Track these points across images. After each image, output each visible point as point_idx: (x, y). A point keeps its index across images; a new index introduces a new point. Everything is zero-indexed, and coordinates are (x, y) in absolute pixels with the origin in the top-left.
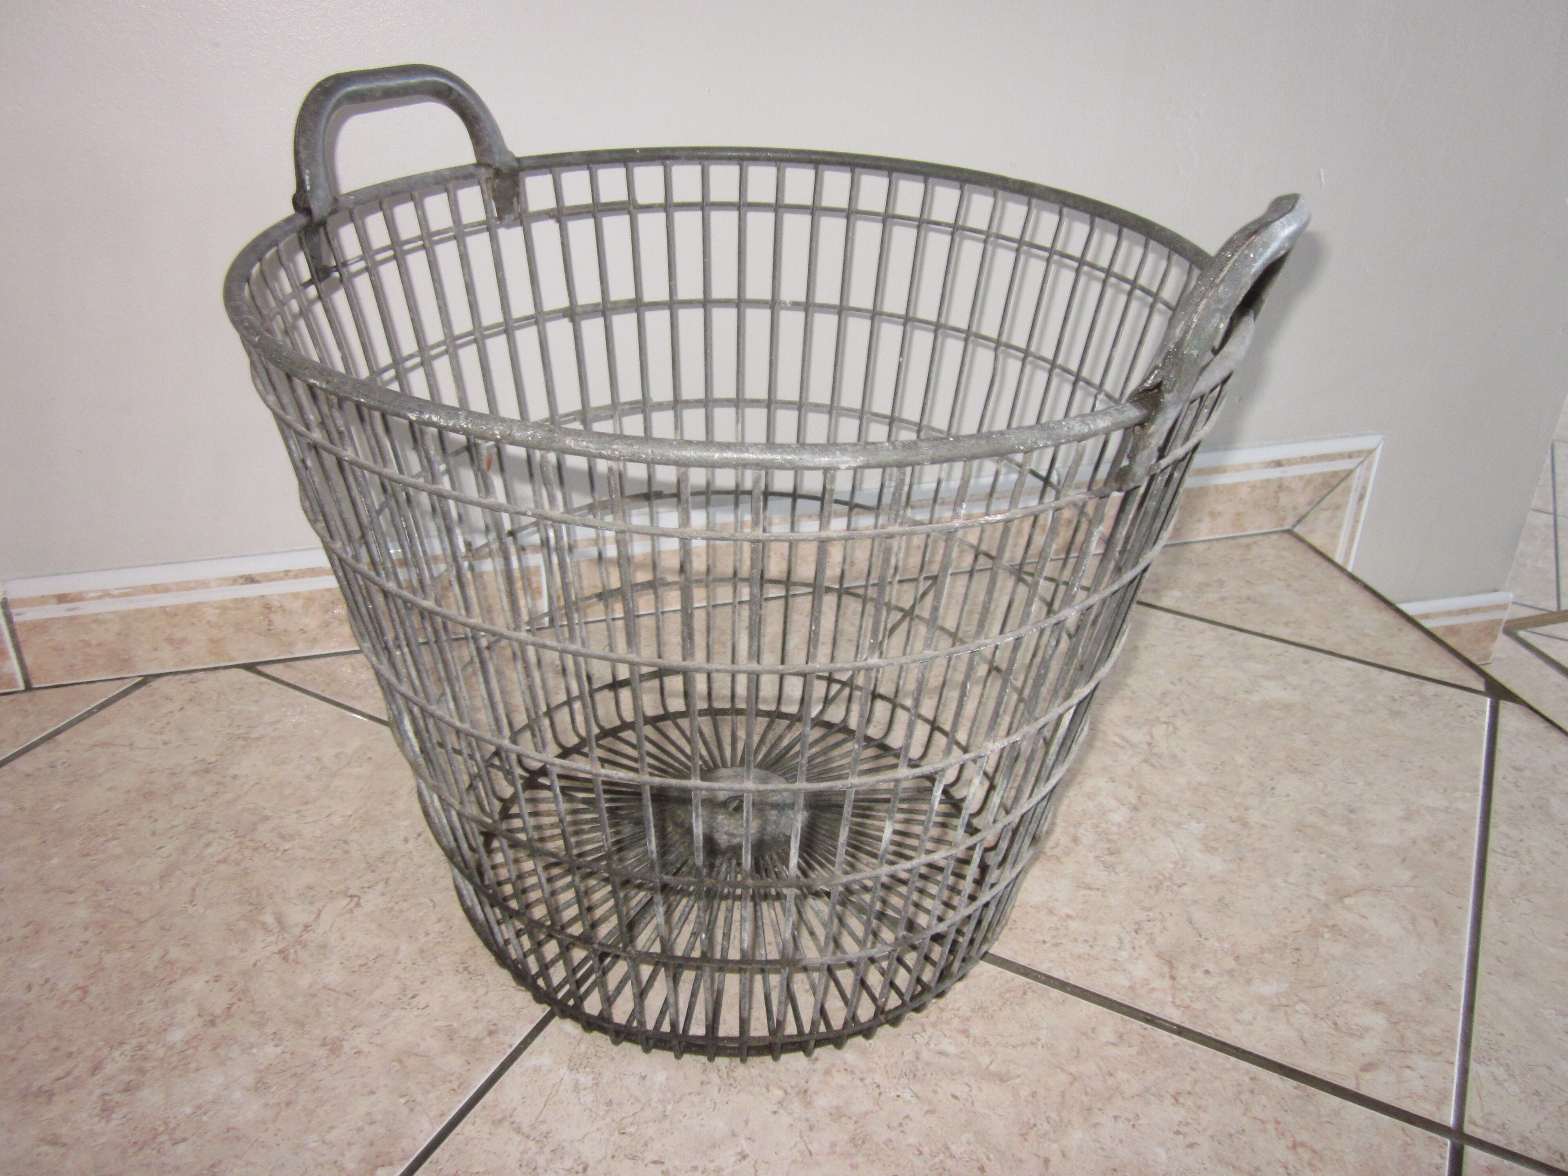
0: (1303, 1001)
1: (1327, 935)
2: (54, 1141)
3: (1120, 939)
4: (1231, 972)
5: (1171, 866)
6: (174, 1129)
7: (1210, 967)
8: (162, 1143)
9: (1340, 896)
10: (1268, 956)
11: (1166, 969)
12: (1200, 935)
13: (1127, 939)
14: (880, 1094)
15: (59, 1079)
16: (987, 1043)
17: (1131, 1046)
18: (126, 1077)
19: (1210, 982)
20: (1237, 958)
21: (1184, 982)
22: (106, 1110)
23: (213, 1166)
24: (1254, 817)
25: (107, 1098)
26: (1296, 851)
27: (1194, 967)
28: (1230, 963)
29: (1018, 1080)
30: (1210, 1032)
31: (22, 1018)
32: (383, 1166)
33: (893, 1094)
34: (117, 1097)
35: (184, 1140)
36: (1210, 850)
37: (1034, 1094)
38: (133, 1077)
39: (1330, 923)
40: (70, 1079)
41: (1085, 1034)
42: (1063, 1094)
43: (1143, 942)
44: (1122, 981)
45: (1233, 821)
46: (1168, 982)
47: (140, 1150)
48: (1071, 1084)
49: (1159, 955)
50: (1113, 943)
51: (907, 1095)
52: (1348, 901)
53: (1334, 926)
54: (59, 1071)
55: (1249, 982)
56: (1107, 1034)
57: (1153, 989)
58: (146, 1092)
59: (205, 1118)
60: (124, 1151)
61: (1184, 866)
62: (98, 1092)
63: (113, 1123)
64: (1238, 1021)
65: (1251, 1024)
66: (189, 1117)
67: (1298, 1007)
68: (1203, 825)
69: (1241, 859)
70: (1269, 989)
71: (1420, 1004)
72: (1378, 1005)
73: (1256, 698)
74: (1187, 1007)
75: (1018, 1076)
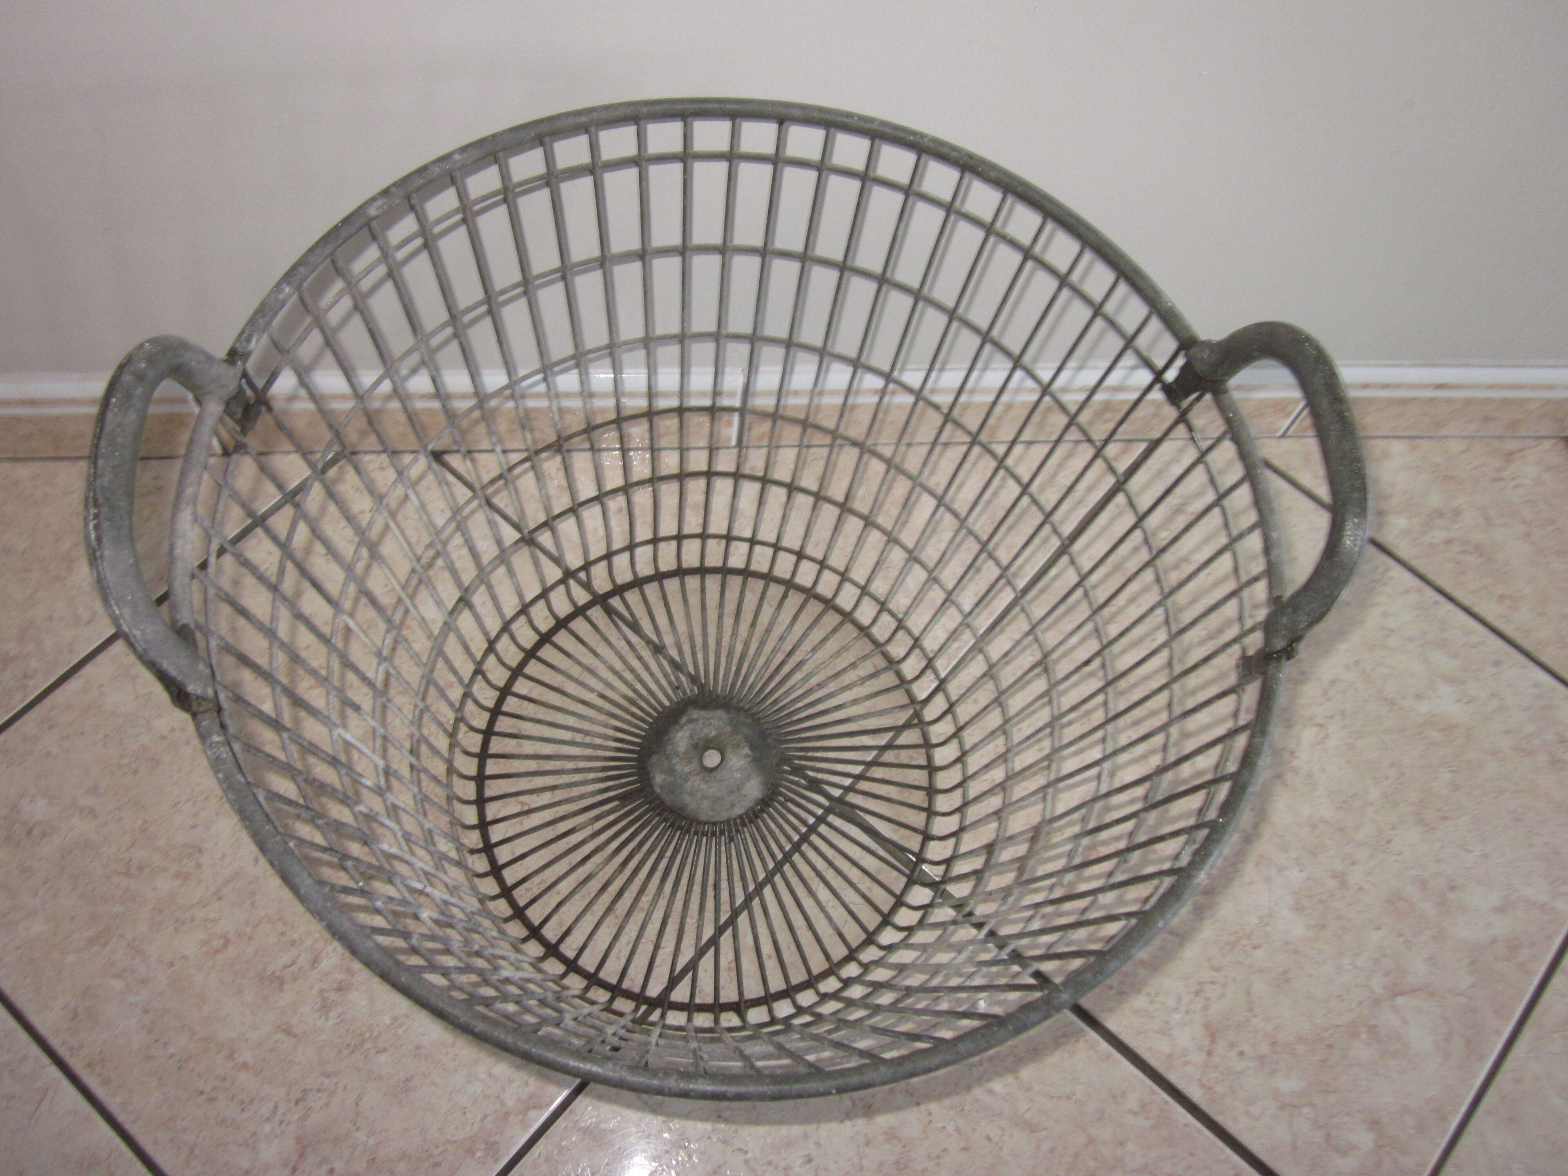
0: (1312, 1105)
1: (1364, 1036)
2: (288, 1031)
3: (1179, 1000)
4: (1261, 1059)
5: (1256, 921)
6: (377, 1038)
7: (1246, 1048)
8: (369, 1050)
9: (1395, 991)
10: (1301, 1048)
11: (1207, 1043)
12: (1251, 1010)
13: (1185, 1002)
14: (930, 1122)
15: (286, 967)
16: (1029, 1089)
17: (1148, 1118)
18: (339, 976)
19: (1240, 1066)
20: (1274, 1044)
21: (1217, 1060)
22: (325, 1008)
23: (407, 1080)
24: (1356, 877)
25: (326, 995)
26: (1378, 928)
27: (1232, 1045)
28: (1264, 1049)
29: (1044, 1133)
30: (1219, 1119)
31: (253, 894)
32: (534, 1108)
33: (941, 1125)
34: (333, 996)
35: (385, 1050)
36: (1299, 909)
37: (1052, 1150)
38: (344, 977)
39: (1373, 1022)
40: (295, 968)
41: (1114, 1096)
42: (1076, 1155)
43: (1199, 1006)
44: (1164, 1046)
45: (1334, 877)
46: (1203, 1057)
47: (353, 1052)
48: (1087, 1146)
49: (1207, 1026)
50: (1171, 1003)
51: (950, 1128)
52: (1400, 1000)
53: (1375, 1026)
54: (285, 959)
55: (1273, 1072)
56: (1132, 1102)
57: (1187, 1063)
58: (353, 995)
59: (400, 1032)
60: (340, 1052)
61: (1267, 924)
62: (317, 987)
63: (331, 1022)
64: (1247, 1113)
65: (1257, 1119)
66: (388, 1026)
67: (1305, 1110)
68: (1303, 875)
69: (1323, 927)
70: (1287, 1084)
71: (1411, 1131)
72: (1374, 1124)
73: (1423, 708)
74: (1210, 1088)
75: (1046, 1129)
